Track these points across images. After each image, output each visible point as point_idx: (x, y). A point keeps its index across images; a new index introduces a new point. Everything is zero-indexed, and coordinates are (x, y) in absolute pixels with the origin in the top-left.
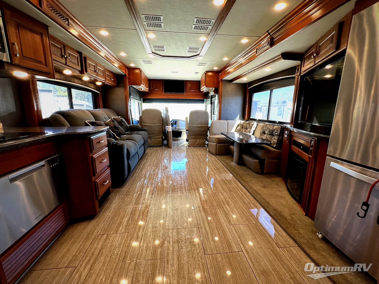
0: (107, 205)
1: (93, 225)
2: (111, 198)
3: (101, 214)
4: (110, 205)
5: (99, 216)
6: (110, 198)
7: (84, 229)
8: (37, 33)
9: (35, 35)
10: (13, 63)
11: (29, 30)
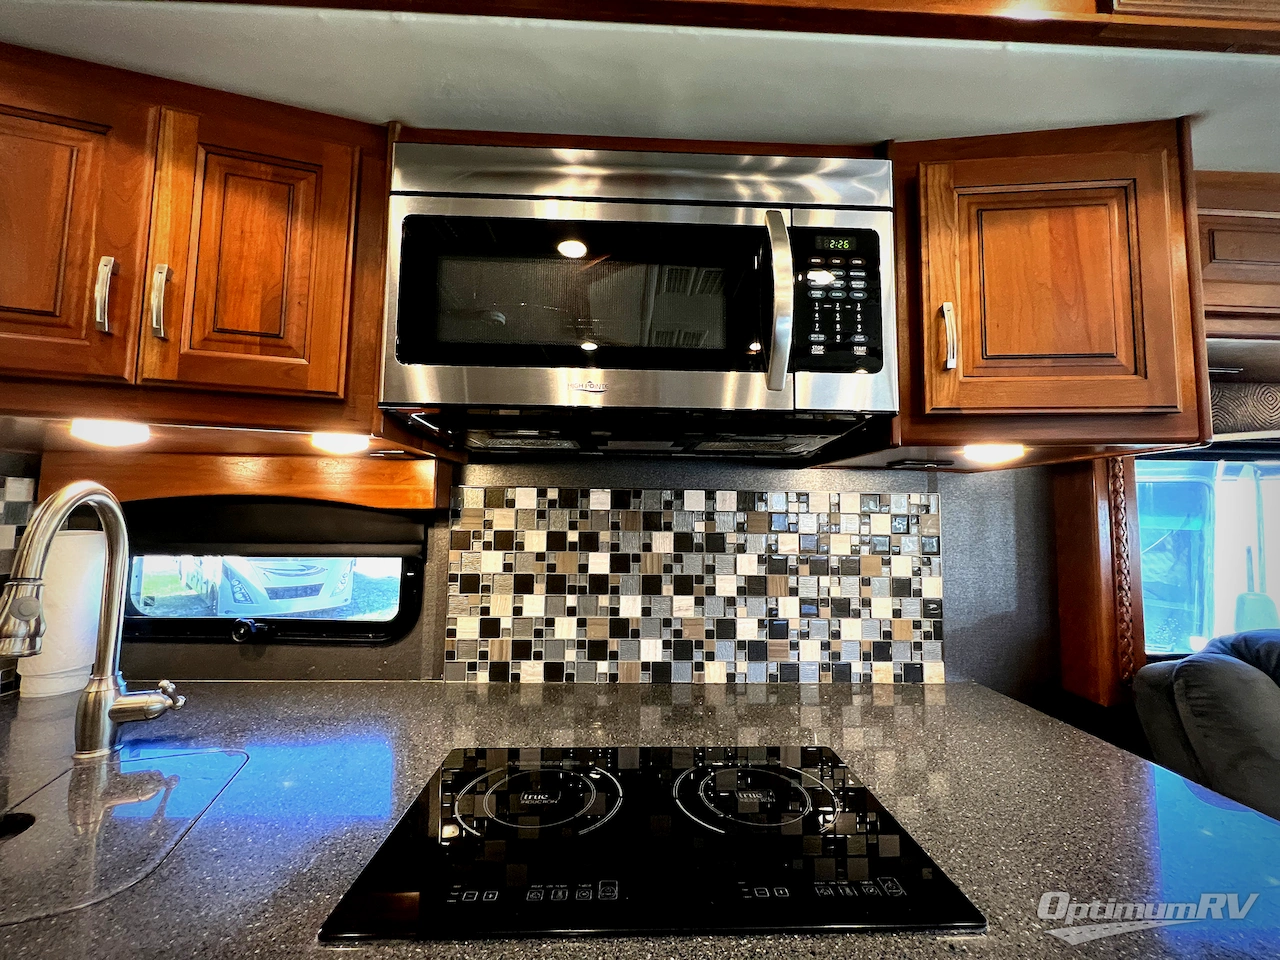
8: (1093, 199)
9: (1082, 215)
10: (928, 410)
11: (1043, 204)
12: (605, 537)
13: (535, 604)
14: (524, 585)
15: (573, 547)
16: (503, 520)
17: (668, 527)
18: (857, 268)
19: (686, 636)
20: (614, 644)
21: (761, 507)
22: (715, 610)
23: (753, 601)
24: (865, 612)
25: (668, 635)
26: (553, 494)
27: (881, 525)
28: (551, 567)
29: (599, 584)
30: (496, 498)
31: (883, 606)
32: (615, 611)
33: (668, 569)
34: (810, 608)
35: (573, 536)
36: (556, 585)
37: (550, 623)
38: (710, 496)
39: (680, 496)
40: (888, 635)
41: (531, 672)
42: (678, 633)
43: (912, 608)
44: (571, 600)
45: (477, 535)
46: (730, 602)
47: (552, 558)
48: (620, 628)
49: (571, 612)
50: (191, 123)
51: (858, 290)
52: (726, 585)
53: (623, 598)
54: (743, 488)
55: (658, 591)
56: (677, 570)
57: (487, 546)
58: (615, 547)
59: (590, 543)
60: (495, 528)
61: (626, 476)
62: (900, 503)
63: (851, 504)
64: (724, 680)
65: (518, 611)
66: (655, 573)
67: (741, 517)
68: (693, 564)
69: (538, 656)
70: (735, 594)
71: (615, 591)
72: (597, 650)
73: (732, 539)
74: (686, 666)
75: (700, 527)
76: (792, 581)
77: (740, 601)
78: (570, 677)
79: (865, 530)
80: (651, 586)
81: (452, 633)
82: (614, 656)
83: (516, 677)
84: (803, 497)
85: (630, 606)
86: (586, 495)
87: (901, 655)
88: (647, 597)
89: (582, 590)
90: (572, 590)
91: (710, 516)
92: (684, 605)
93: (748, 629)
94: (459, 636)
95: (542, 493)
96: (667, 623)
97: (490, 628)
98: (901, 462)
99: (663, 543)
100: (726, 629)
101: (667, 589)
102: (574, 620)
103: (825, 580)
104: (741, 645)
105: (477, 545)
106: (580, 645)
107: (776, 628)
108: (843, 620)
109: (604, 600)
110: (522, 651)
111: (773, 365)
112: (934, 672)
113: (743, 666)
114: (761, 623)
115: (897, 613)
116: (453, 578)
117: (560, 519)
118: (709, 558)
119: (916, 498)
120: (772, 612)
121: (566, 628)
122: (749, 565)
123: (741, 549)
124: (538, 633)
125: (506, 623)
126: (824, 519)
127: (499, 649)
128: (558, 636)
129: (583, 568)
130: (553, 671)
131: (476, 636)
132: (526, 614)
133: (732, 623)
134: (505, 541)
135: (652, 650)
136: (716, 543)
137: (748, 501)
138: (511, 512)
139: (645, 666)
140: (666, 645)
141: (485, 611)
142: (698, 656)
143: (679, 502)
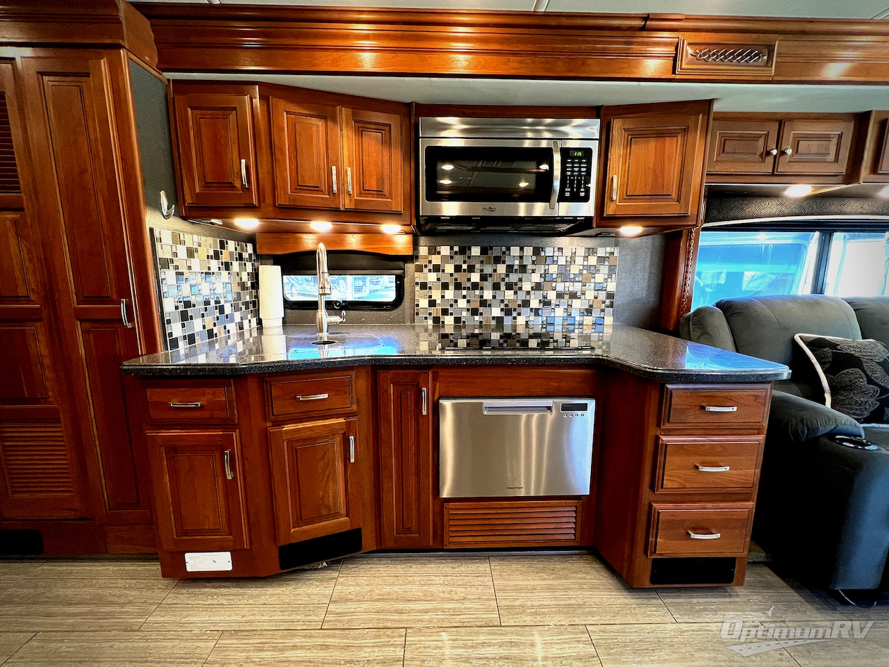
0: (702, 600)
1: (611, 601)
2: (737, 599)
3: (655, 601)
4: (705, 610)
5: (645, 601)
6: (737, 596)
7: (593, 588)
8: (672, 134)
9: (668, 140)
10: (605, 216)
11: (655, 136)
12: (478, 266)
13: (450, 294)
14: (445, 286)
15: (465, 270)
16: (436, 260)
17: (504, 262)
18: (584, 163)
19: (510, 307)
20: (481, 310)
21: (543, 254)
22: (522, 296)
23: (537, 292)
24: (583, 297)
25: (502, 306)
26: (456, 249)
27: (593, 260)
28: (456, 279)
29: (475, 286)
30: (433, 251)
31: (590, 295)
32: (482, 297)
33: (503, 280)
34: (560, 296)
35: (465, 267)
36: (458, 286)
37: (456, 301)
38: (522, 249)
39: (508, 249)
40: (591, 306)
41: (449, 320)
42: (507, 305)
43: (602, 296)
44: (464, 292)
45: (426, 266)
46: (528, 293)
47: (456, 275)
48: (484, 303)
49: (464, 297)
50: (350, 111)
51: (583, 172)
52: (527, 286)
53: (485, 291)
54: (535, 245)
55: (499, 289)
56: (507, 280)
57: (430, 271)
58: (482, 271)
59: (471, 269)
60: (433, 263)
61: (487, 241)
62: (601, 252)
63: (581, 252)
64: (525, 323)
65: (443, 297)
66: (498, 281)
67: (534, 258)
68: (513, 278)
69: (451, 314)
70: (530, 290)
71: (482, 289)
72: (474, 312)
73: (530, 267)
74: (510, 318)
75: (517, 262)
76: (554, 284)
77: (532, 292)
78: (464, 322)
79: (585, 263)
80: (496, 287)
81: (418, 305)
82: (481, 314)
83: (443, 322)
84: (560, 249)
85: (488, 295)
86: (470, 249)
87: (596, 313)
88: (494, 291)
89: (468, 289)
90: (464, 288)
91: (521, 258)
92: (509, 294)
93: (535, 304)
94: (420, 306)
95: (452, 249)
96: (502, 301)
97: (432, 303)
98: (600, 234)
99: (501, 269)
100: (526, 303)
101: (503, 287)
102: (466, 300)
103: (567, 284)
104: (531, 310)
105: (426, 270)
106: (468, 310)
107: (546, 303)
108: (574, 300)
109: (477, 292)
110: (445, 312)
111: (552, 200)
112: (609, 320)
113: (532, 318)
114: (540, 301)
115: (596, 298)
116: (417, 284)
117: (459, 259)
118: (520, 275)
119: (608, 249)
120: (545, 297)
121: (462, 303)
122: (536, 278)
123: (533, 271)
124: (451, 306)
125: (438, 301)
126: (569, 259)
127: (436, 311)
128: (459, 307)
129: (469, 280)
130: (457, 320)
131: (427, 306)
132: (446, 298)
133: (529, 301)
134: (437, 269)
135: (496, 312)
136: (523, 268)
137: (537, 251)
138: (439, 256)
139: (494, 318)
140: (502, 310)
141: (430, 297)
142: (514, 314)
143: (508, 252)
